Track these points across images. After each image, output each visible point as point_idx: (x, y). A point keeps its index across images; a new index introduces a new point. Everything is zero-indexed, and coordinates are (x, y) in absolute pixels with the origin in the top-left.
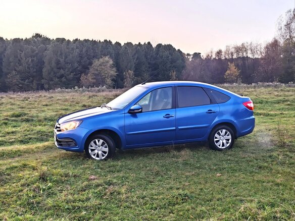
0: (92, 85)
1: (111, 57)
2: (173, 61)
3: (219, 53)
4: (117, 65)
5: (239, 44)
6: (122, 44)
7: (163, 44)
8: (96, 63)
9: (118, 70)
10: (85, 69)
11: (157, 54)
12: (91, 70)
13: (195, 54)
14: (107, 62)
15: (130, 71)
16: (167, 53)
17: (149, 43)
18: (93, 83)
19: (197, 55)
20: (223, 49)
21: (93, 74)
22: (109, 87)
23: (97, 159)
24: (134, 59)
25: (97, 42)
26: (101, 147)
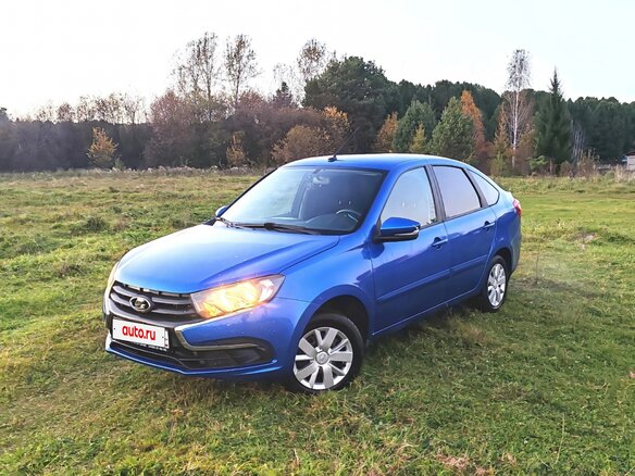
3: (64, 109)
5: (105, 96)
20: (74, 104)
23: (321, 387)
26: (330, 350)
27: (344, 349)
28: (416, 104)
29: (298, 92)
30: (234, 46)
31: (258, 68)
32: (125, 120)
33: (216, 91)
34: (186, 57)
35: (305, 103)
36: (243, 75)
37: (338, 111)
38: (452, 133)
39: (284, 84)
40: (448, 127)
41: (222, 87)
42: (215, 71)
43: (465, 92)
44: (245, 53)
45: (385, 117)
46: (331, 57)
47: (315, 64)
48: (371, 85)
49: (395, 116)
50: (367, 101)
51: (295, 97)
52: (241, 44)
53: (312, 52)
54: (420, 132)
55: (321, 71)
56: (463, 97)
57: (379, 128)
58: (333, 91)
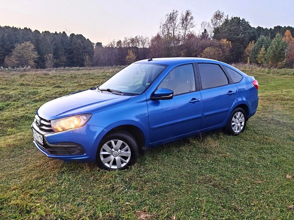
0: (16, 65)
1: (32, 42)
2: (84, 48)
3: (119, 42)
4: (37, 49)
5: (134, 37)
6: (41, 32)
7: (76, 34)
8: (18, 47)
9: (39, 53)
10: (9, 51)
11: (71, 42)
12: (14, 53)
13: (98, 43)
14: (29, 46)
15: (50, 55)
16: (79, 41)
17: (64, 32)
18: (17, 64)
19: (99, 44)
20: (122, 40)
21: (16, 56)
22: (32, 67)
24: (52, 45)
25: (17, 29)
26: (119, 150)
27: (127, 150)
28: (262, 37)
29: (211, 34)
30: (185, 15)
31: (194, 24)
32: (141, 46)
33: (176, 33)
34: (164, 20)
35: (214, 37)
36: (188, 27)
37: (227, 40)
38: (277, 50)
39: (205, 30)
40: (274, 46)
41: (179, 32)
42: (176, 26)
43: (287, 31)
44: (189, 18)
45: (249, 43)
46: (226, 18)
47: (219, 21)
48: (243, 29)
49: (253, 42)
50: (241, 36)
51: (210, 35)
52: (188, 14)
53: (218, 16)
54: (263, 49)
55: (221, 24)
56: (286, 34)
57: (246, 48)
58: (225, 32)
